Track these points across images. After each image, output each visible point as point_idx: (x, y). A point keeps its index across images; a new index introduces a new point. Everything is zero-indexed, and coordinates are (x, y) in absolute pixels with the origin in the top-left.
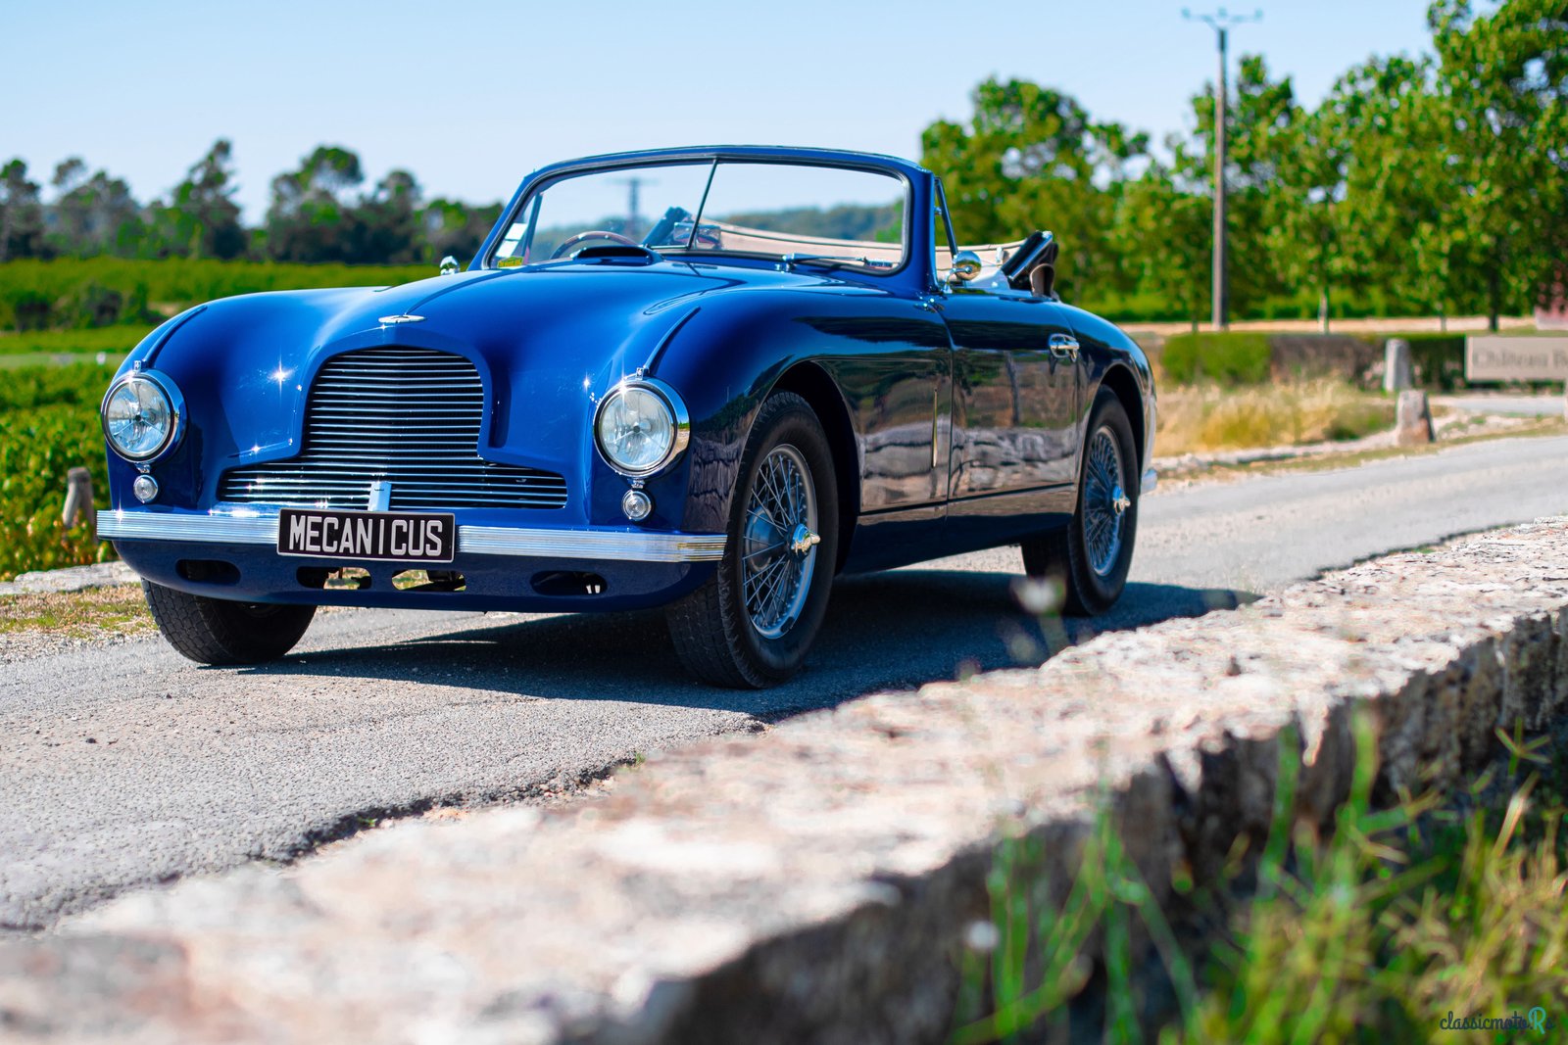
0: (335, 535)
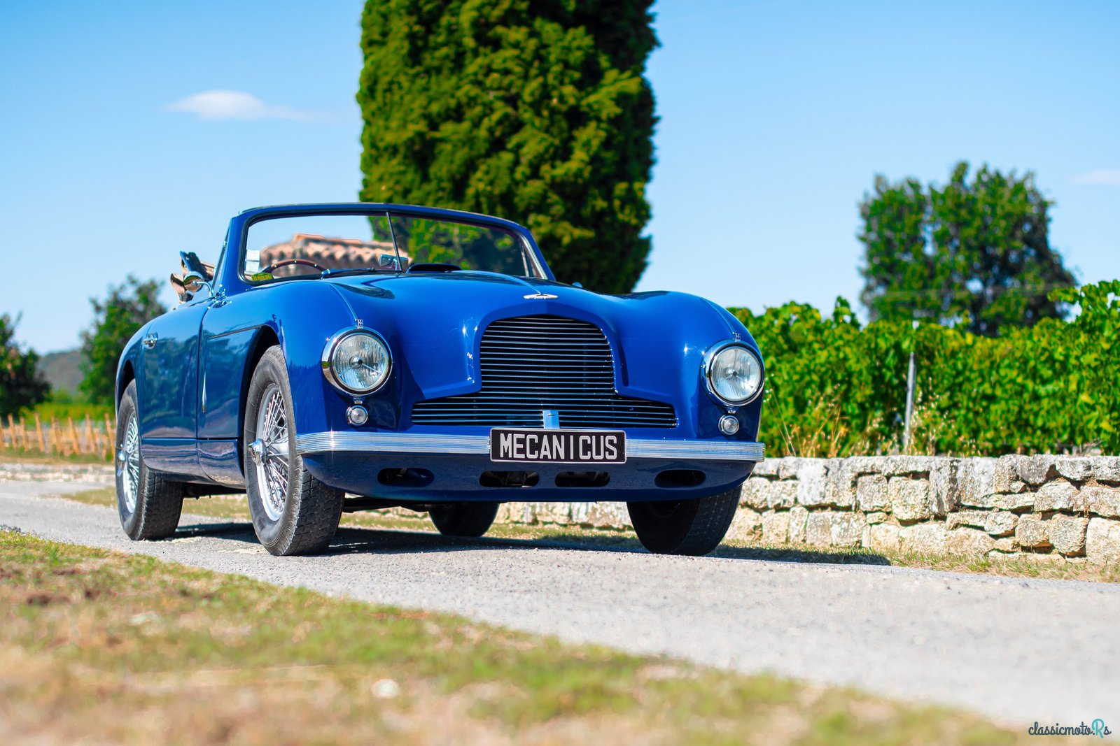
0: (536, 447)
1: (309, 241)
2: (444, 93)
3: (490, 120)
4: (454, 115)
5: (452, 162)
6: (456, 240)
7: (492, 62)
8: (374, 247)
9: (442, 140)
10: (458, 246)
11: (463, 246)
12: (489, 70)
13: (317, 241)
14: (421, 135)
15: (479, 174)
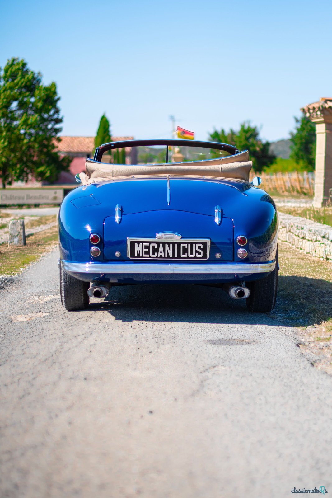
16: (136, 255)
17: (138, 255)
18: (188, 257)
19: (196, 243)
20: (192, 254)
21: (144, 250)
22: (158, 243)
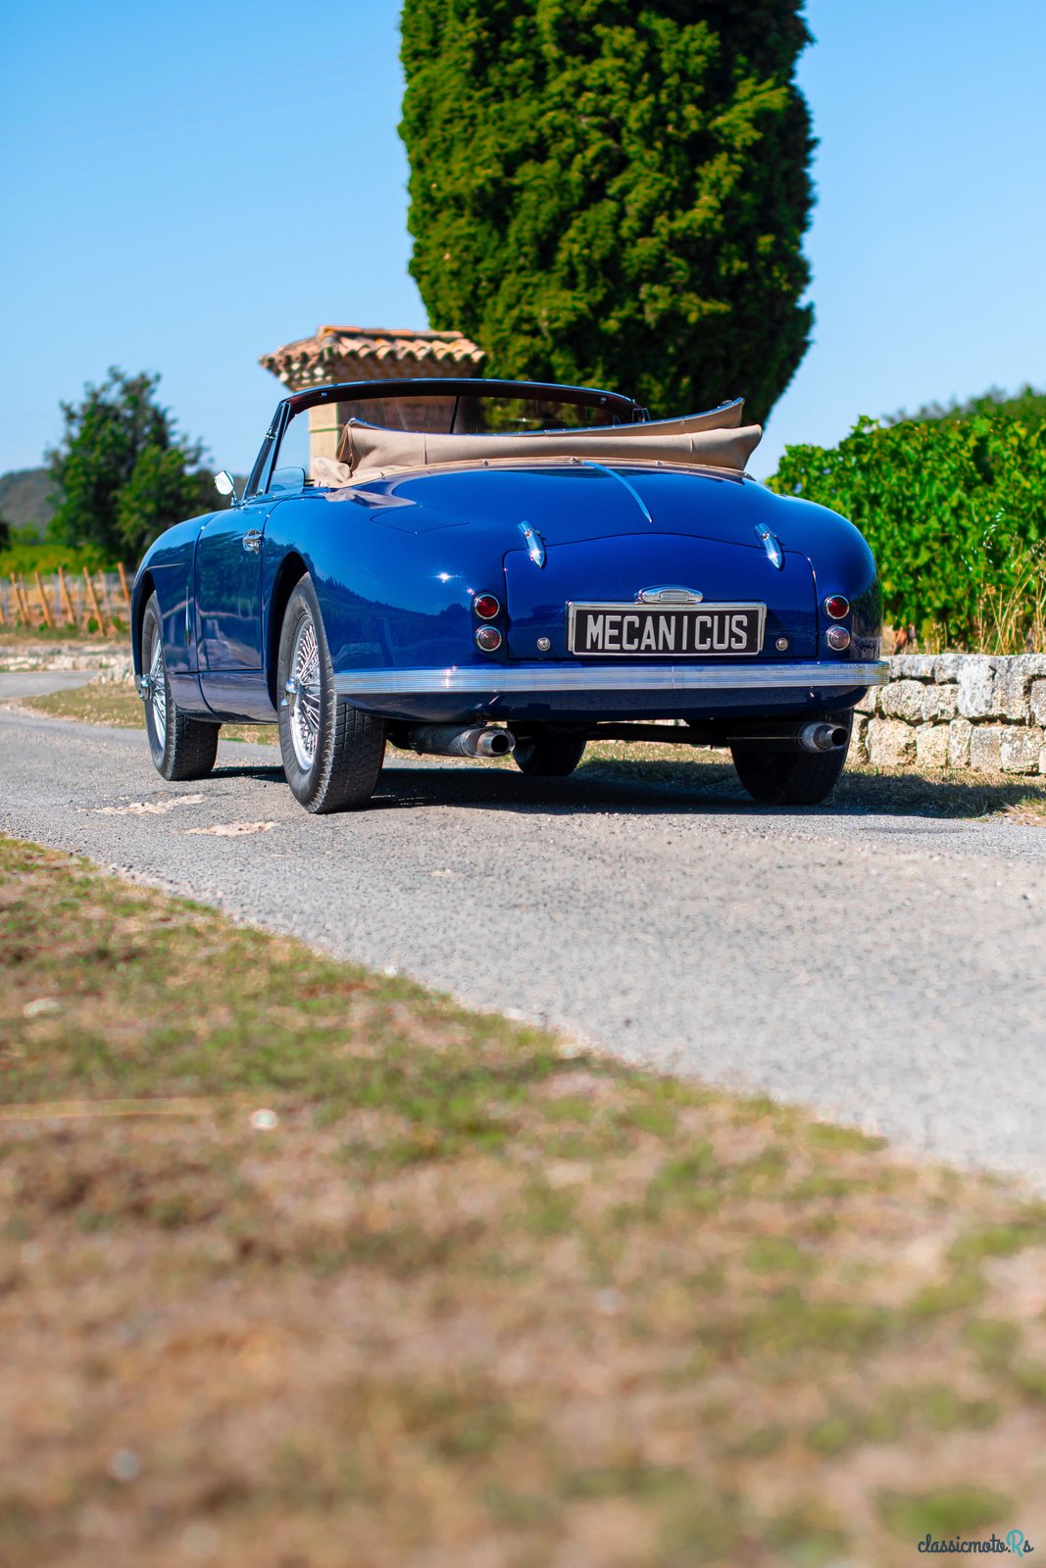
1: (340, 335)
2: (520, 123)
3: (584, 158)
4: (533, 151)
5: (536, 218)
6: (544, 325)
7: (585, 76)
8: (430, 340)
9: (520, 189)
10: (546, 334)
11: (553, 332)
12: (580, 88)
13: (352, 335)
14: (494, 181)
15: (571, 233)
16: (589, 646)
17: (594, 645)
18: (712, 650)
19: (732, 614)
20: (721, 640)
21: (610, 632)
22: (643, 615)
